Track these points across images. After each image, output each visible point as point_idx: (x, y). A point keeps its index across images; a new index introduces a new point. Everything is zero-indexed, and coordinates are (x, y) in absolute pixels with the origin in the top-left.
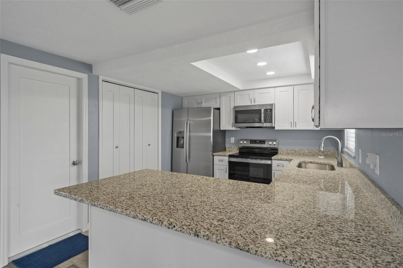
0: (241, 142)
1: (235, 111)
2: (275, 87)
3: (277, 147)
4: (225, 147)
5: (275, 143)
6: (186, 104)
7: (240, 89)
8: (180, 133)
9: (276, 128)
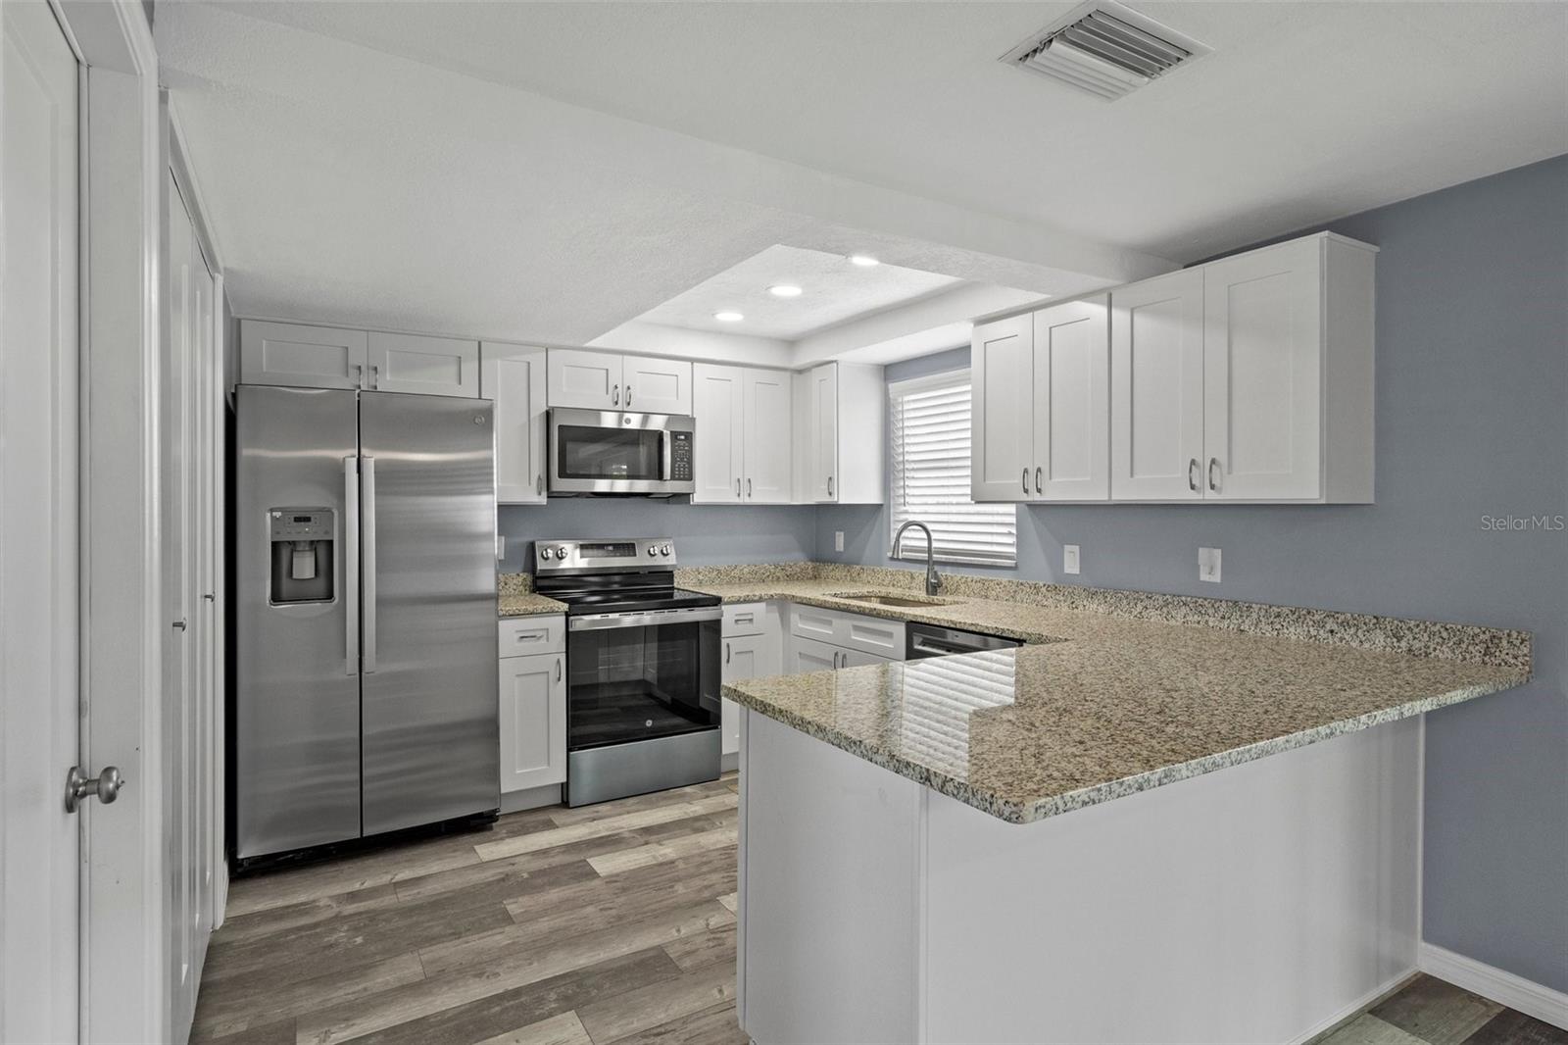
0: (549, 551)
1: (560, 426)
2: (692, 360)
6: (263, 358)
8: (297, 520)
9: (696, 500)
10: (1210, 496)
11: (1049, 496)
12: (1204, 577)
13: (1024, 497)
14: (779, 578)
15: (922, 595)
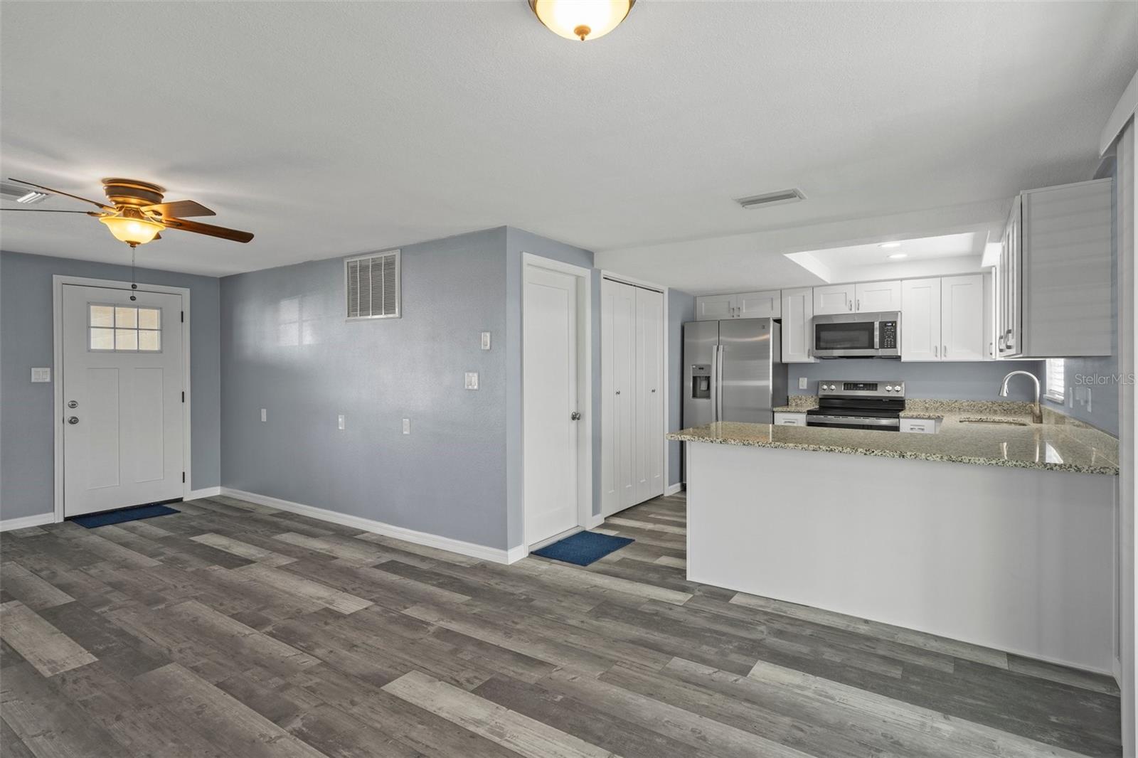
0: (825, 387)
1: (817, 325)
2: (902, 280)
3: (903, 396)
4: (788, 397)
5: (898, 388)
6: (703, 309)
7: (825, 282)
8: (700, 369)
9: (903, 359)
14: (996, 411)
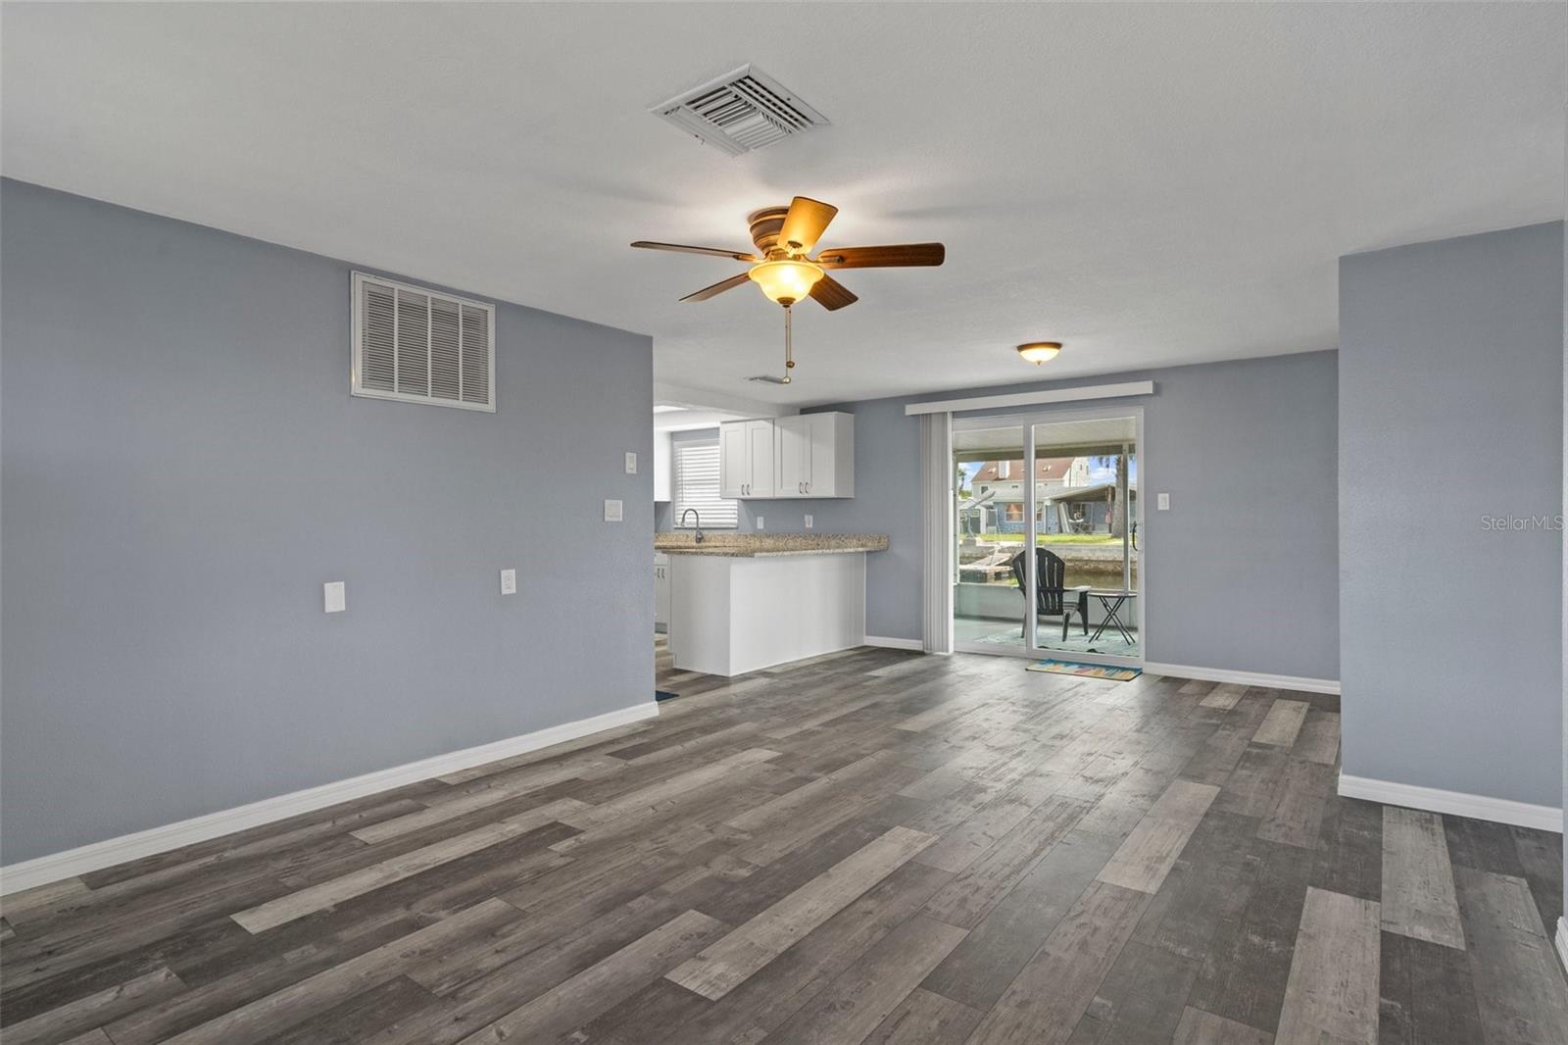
10: (806, 496)
11: (753, 495)
12: (807, 526)
13: (742, 497)
15: (694, 544)
